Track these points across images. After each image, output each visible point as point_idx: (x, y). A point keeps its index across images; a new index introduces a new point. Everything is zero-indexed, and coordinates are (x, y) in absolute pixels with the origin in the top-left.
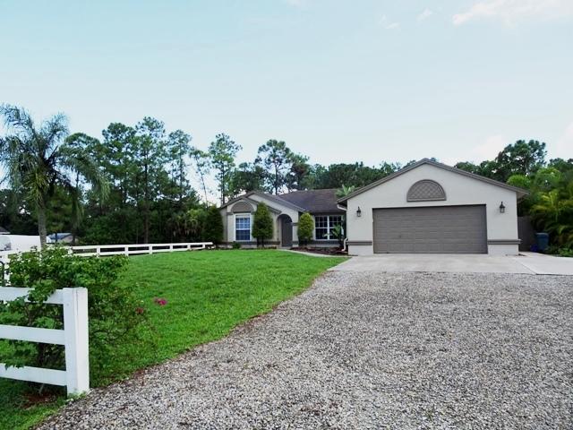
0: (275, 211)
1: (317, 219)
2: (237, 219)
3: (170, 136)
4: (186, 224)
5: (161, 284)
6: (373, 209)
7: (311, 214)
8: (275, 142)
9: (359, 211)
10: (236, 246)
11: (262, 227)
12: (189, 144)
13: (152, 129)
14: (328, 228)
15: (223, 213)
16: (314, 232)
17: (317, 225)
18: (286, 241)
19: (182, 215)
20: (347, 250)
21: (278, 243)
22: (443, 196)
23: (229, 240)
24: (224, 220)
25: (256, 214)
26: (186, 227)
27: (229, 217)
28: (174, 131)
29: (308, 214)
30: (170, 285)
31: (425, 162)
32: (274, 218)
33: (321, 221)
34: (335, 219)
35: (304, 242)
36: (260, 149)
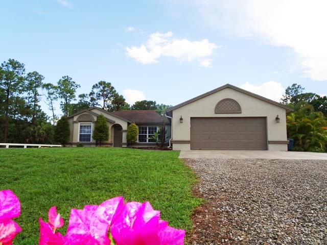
0: (111, 122)
1: (139, 128)
2: (81, 127)
3: (28, 75)
4: (36, 134)
5: (17, 169)
6: (191, 118)
7: (137, 124)
8: (104, 83)
9: (181, 119)
10: (79, 145)
11: (101, 132)
12: (42, 81)
13: (15, 68)
14: (148, 135)
15: (70, 121)
16: (138, 137)
17: (140, 133)
18: (118, 143)
19: (34, 128)
20: (171, 147)
21: (111, 144)
22: (239, 110)
23: (74, 142)
24: (71, 127)
25: (96, 123)
26: (36, 136)
27: (75, 124)
28: (32, 72)
29: (134, 124)
30: (29, 170)
31: (228, 87)
32: (110, 126)
33: (143, 130)
34: (153, 129)
35: (130, 144)
36: (94, 87)
